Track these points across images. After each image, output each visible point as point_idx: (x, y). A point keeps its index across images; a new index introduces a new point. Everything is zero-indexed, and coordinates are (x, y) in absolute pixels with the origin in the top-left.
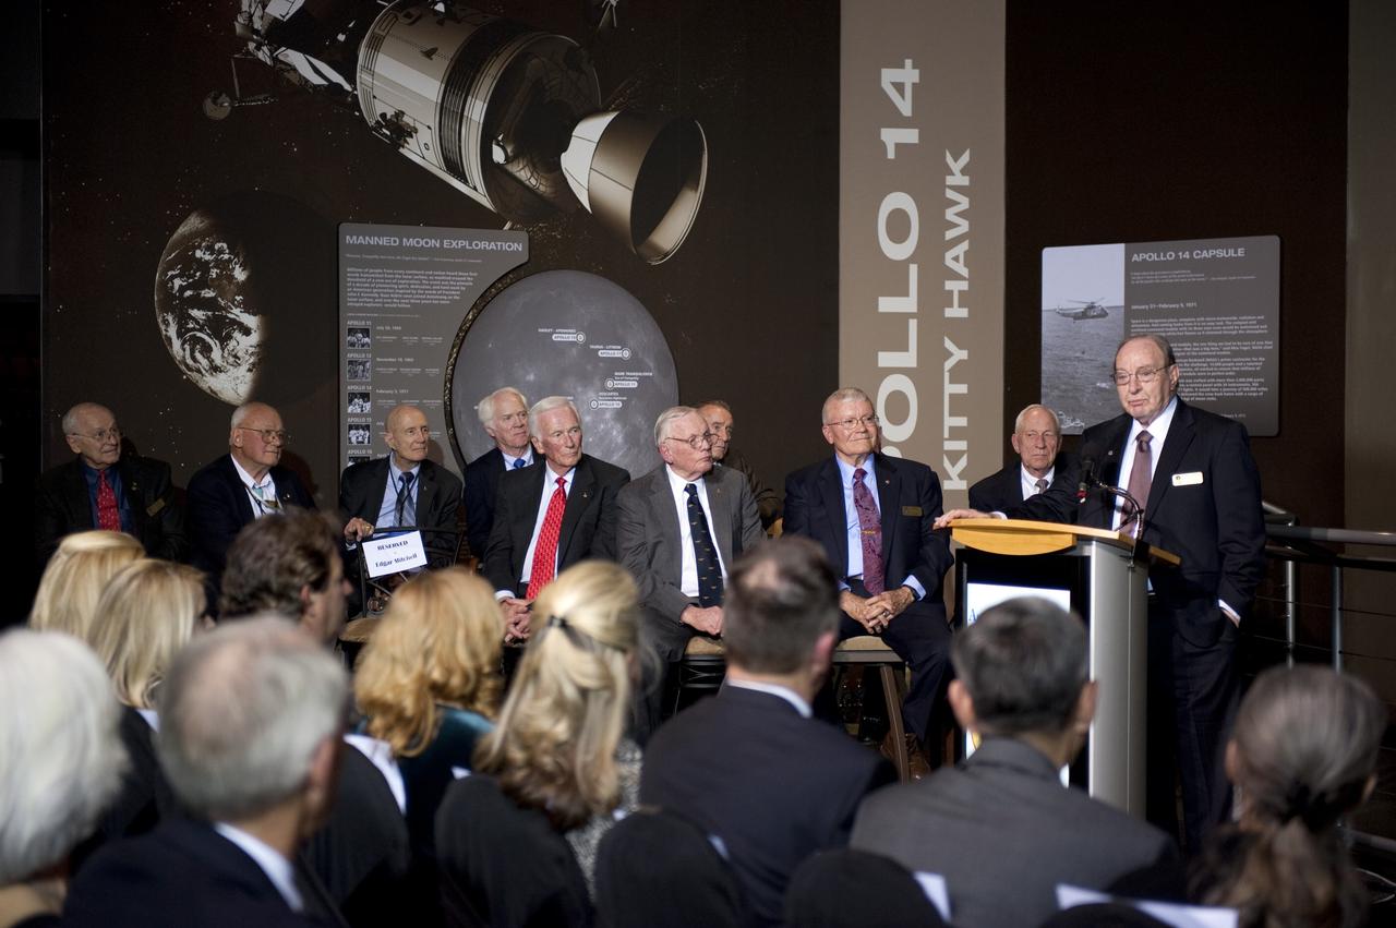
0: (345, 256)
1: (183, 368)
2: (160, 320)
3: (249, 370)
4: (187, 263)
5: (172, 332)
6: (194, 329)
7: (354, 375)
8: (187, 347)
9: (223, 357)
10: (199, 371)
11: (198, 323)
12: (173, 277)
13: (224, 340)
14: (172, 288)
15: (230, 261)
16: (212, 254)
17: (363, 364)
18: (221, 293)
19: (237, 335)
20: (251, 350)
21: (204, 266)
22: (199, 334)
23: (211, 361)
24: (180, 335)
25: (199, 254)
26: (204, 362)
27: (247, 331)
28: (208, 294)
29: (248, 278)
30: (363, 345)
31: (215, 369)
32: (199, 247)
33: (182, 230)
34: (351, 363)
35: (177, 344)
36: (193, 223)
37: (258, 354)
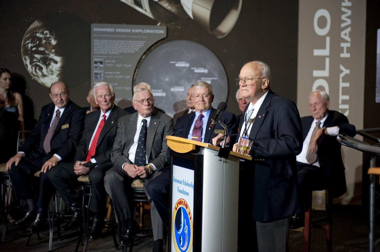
0: (93, 35)
1: (32, 75)
2: (23, 58)
3: (57, 76)
4: (34, 38)
5: (28, 62)
6: (36, 62)
7: (97, 78)
8: (33, 68)
9: (47, 71)
10: (38, 76)
11: (37, 59)
12: (28, 43)
13: (47, 65)
14: (28, 47)
15: (50, 37)
16: (43, 35)
17: (100, 74)
18: (47, 49)
19: (52, 64)
20: (58, 69)
21: (40, 39)
22: (38, 63)
23: (43, 73)
24: (31, 63)
25: (38, 35)
26: (40, 73)
27: (56, 62)
28: (41, 49)
29: (57, 44)
30: (100, 67)
31: (44, 76)
32: (38, 32)
33: (32, 26)
34: (95, 74)
35: (29, 67)
36: (36, 24)
37: (60, 71)
